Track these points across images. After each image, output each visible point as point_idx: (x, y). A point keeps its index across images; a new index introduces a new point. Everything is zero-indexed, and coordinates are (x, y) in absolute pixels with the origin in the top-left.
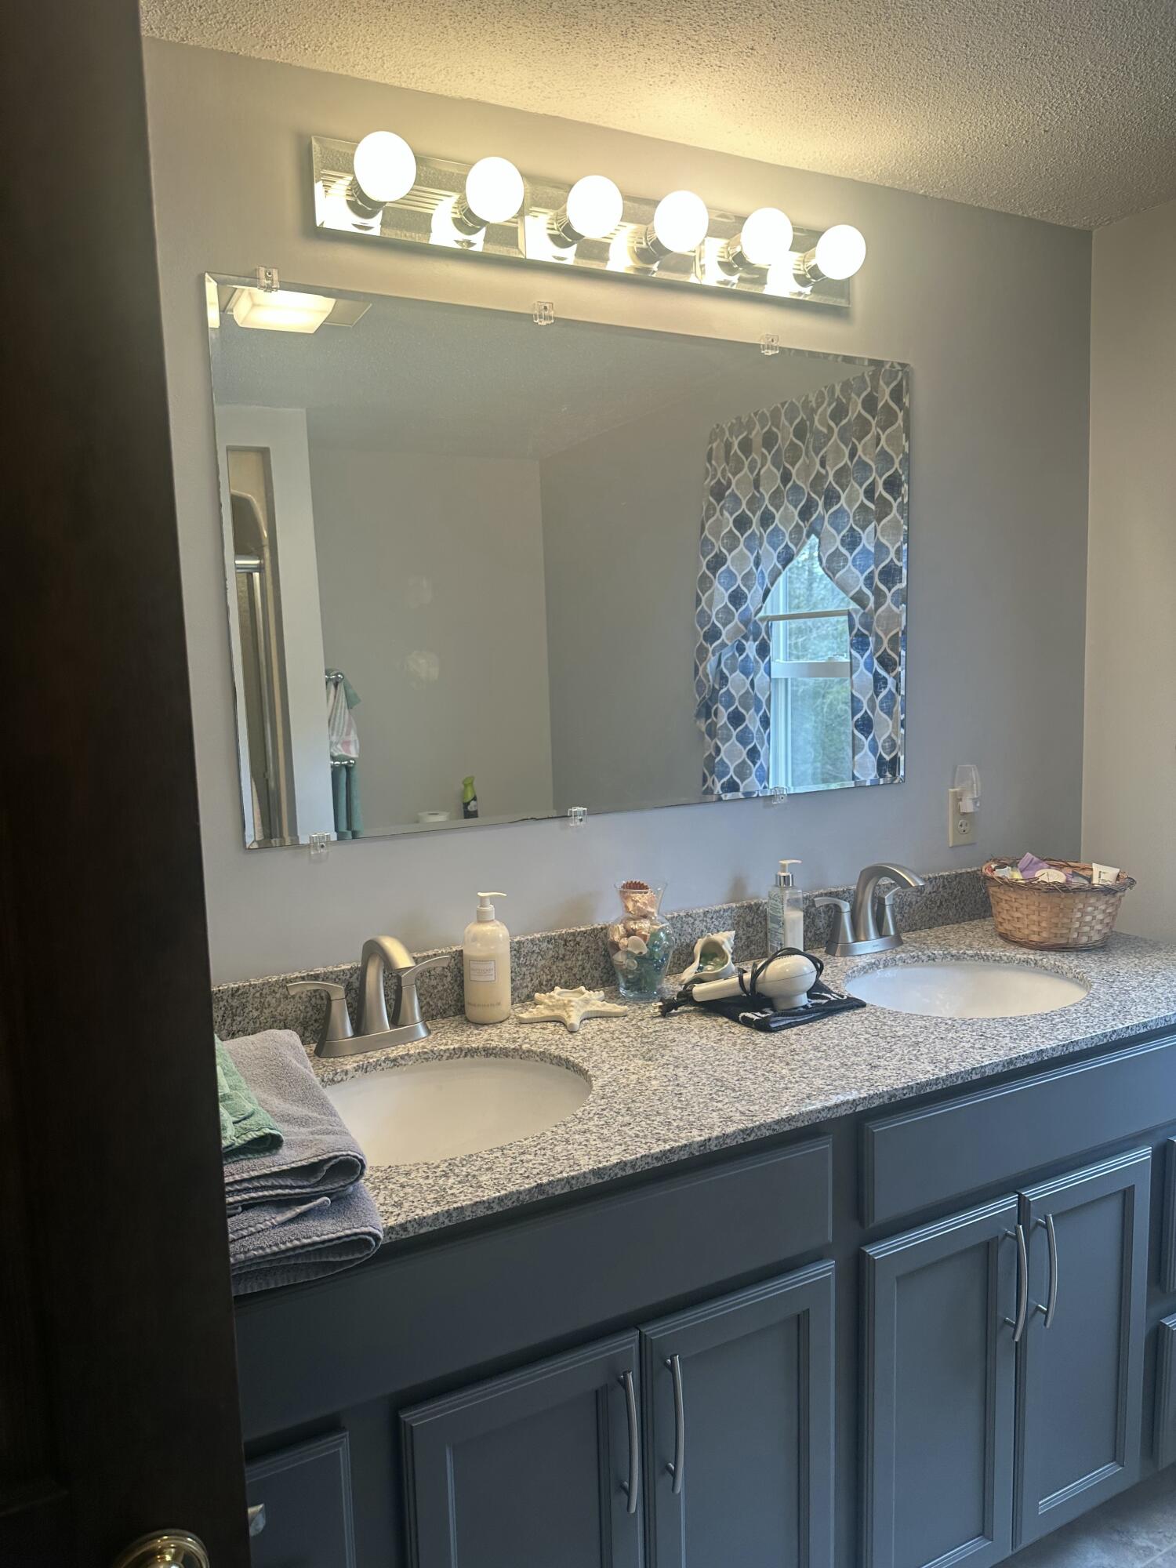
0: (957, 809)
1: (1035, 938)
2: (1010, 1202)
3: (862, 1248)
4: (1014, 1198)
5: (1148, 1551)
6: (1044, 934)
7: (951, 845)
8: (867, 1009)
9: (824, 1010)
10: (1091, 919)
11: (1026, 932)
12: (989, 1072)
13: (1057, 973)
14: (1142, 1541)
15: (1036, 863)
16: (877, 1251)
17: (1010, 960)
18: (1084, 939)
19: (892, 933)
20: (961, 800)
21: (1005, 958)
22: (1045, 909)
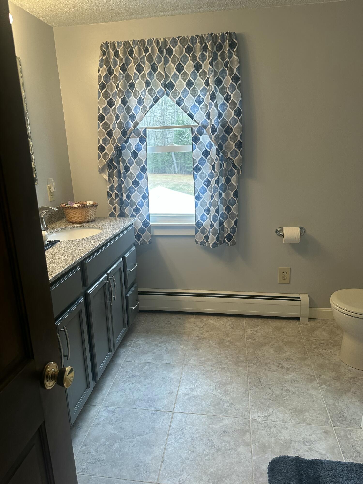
0: (50, 191)
1: (80, 221)
2: (105, 276)
3: (87, 292)
4: (106, 274)
5: (130, 345)
6: (83, 219)
7: (50, 201)
8: (60, 242)
9: (52, 244)
10: (91, 214)
11: (78, 219)
12: (102, 245)
13: (90, 227)
14: (128, 344)
15: (72, 203)
16: (89, 292)
17: (77, 227)
18: (91, 219)
19: (46, 226)
20: (50, 188)
21: (76, 227)
22: (83, 213)
